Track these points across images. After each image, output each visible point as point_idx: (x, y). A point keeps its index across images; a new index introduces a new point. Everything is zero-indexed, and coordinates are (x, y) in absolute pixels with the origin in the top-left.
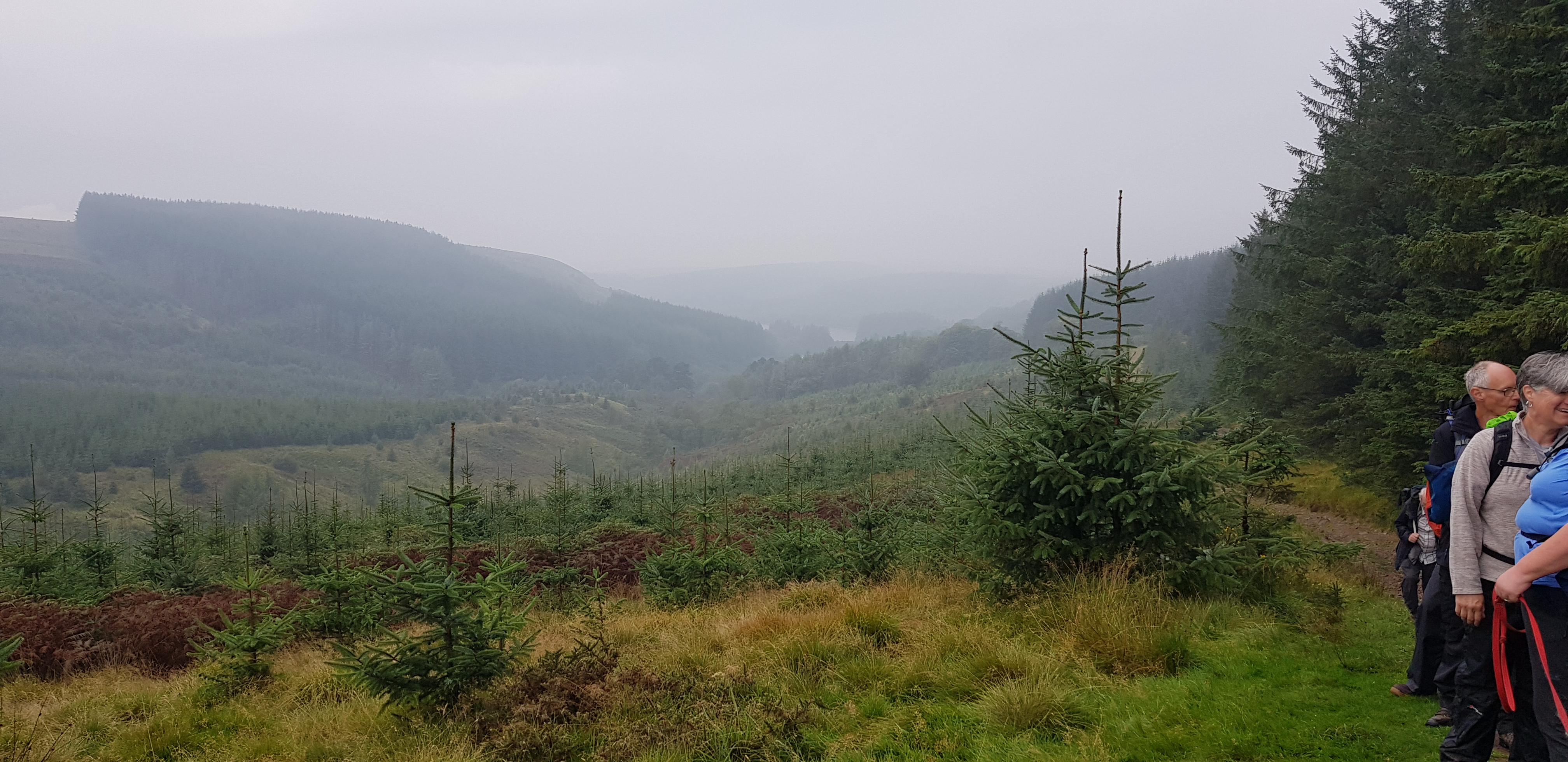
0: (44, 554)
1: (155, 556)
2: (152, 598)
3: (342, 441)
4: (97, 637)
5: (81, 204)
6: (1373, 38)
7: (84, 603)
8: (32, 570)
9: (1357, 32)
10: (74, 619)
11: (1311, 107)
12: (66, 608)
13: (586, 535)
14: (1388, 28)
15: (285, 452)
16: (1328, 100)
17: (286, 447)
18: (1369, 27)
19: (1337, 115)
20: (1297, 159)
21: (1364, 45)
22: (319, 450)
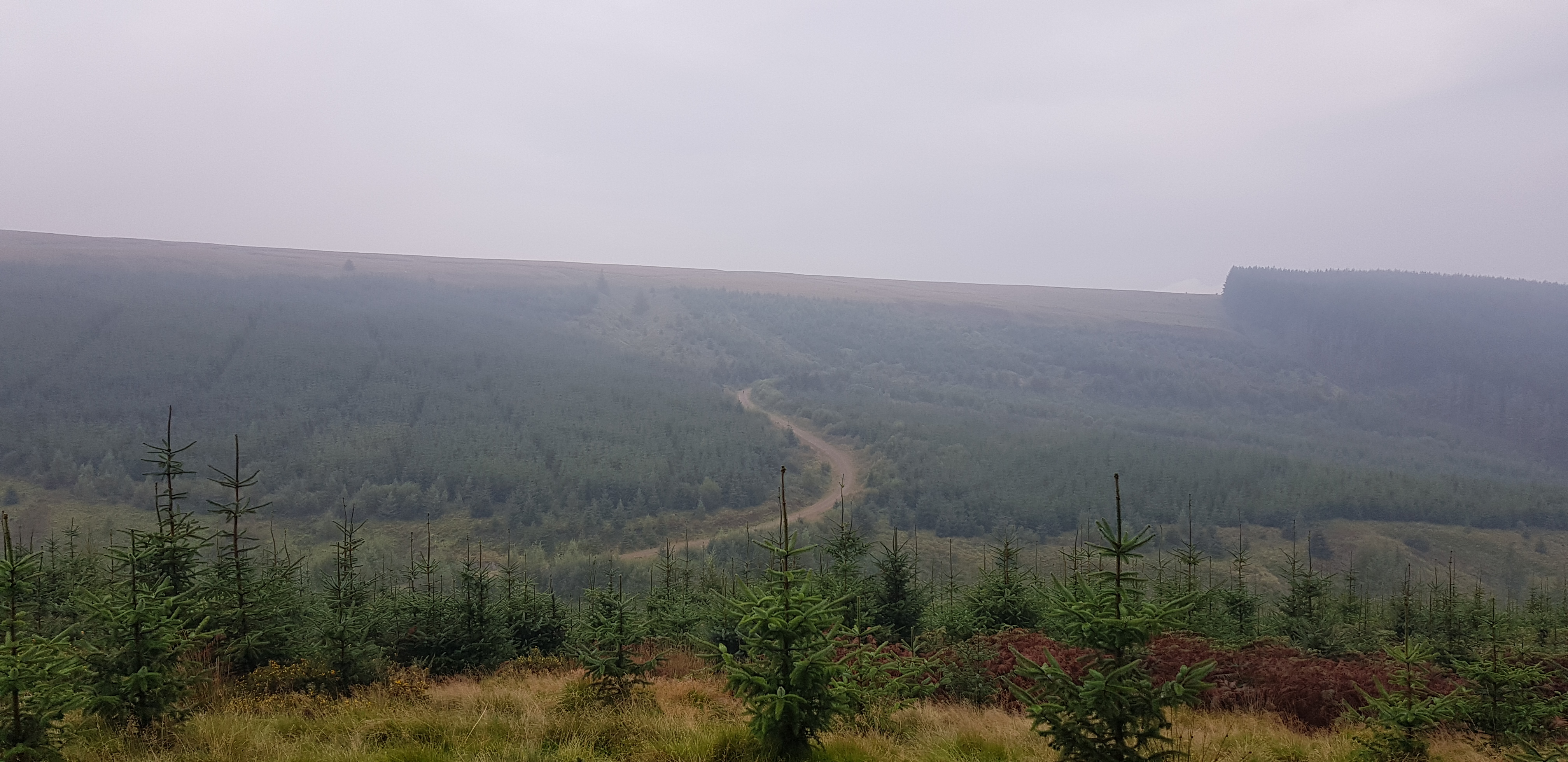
1: (1292, 615)
2: (1289, 654)
4: (1241, 680)
5: (1229, 278)
7: (1229, 647)
15: (1418, 528)
17: (1419, 524)
22: (1455, 531)
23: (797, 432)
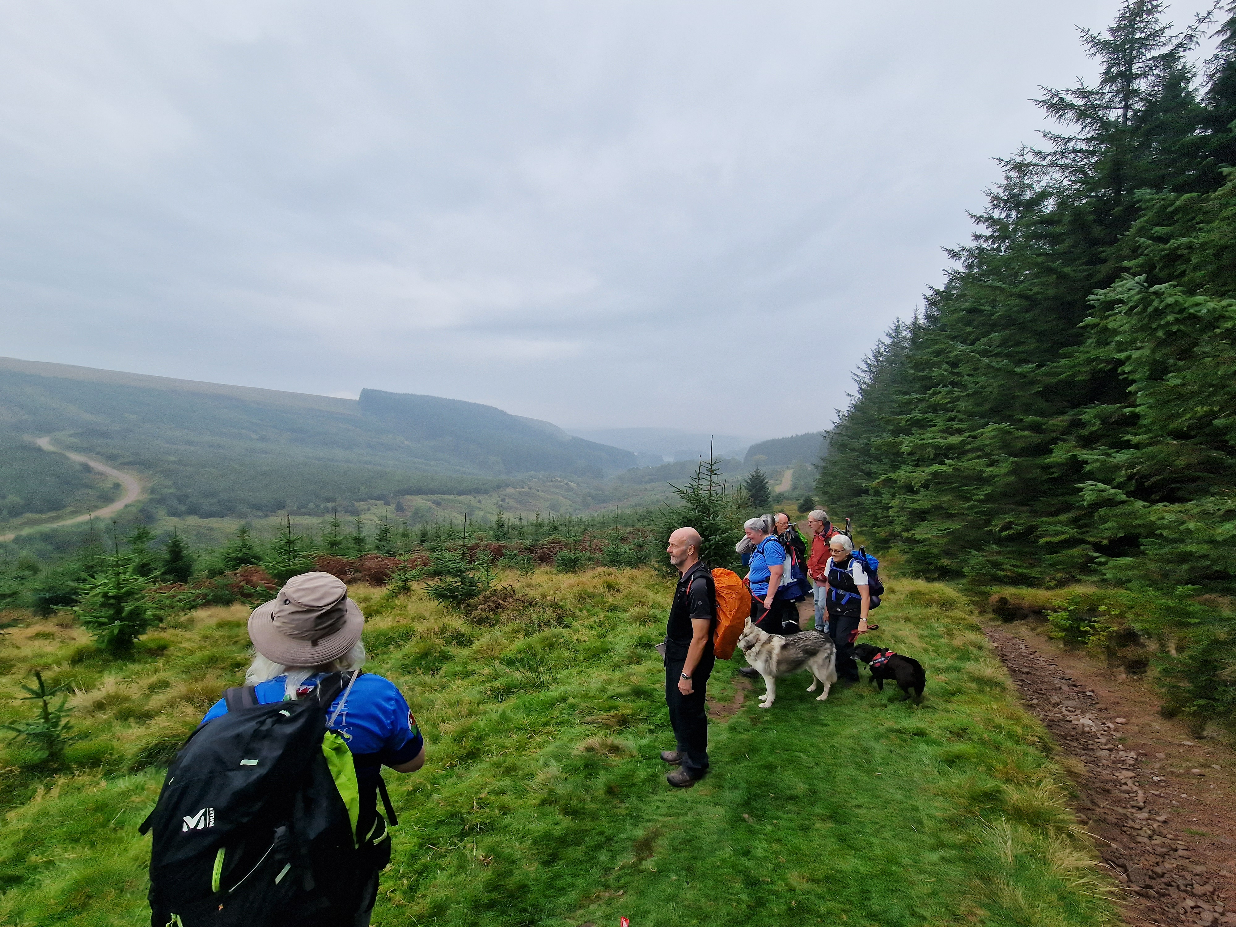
0: (338, 538)
1: (380, 541)
2: (377, 557)
3: (459, 494)
4: (356, 571)
5: (362, 393)
6: (882, 350)
7: (352, 559)
8: (334, 544)
9: (876, 347)
10: (349, 564)
11: (856, 378)
12: (345, 560)
13: (544, 541)
14: (888, 346)
15: (438, 497)
16: (863, 374)
17: (438, 495)
18: (881, 346)
19: (867, 380)
20: (849, 398)
21: (879, 353)
22: (451, 497)
23: (92, 464)
